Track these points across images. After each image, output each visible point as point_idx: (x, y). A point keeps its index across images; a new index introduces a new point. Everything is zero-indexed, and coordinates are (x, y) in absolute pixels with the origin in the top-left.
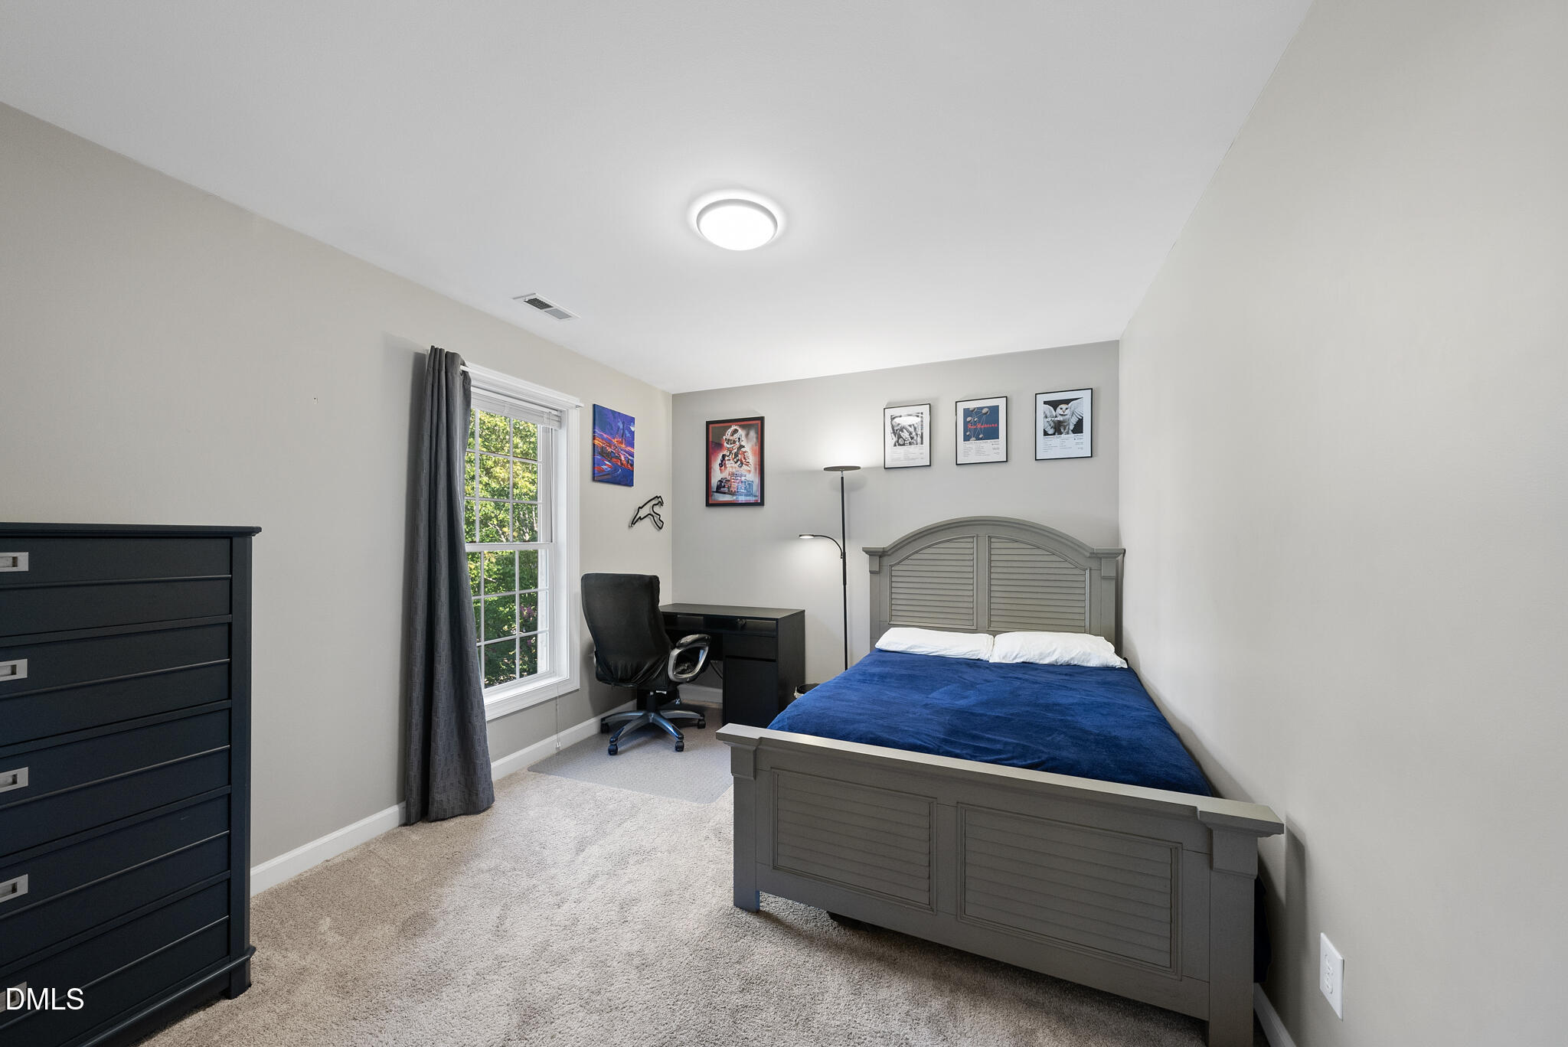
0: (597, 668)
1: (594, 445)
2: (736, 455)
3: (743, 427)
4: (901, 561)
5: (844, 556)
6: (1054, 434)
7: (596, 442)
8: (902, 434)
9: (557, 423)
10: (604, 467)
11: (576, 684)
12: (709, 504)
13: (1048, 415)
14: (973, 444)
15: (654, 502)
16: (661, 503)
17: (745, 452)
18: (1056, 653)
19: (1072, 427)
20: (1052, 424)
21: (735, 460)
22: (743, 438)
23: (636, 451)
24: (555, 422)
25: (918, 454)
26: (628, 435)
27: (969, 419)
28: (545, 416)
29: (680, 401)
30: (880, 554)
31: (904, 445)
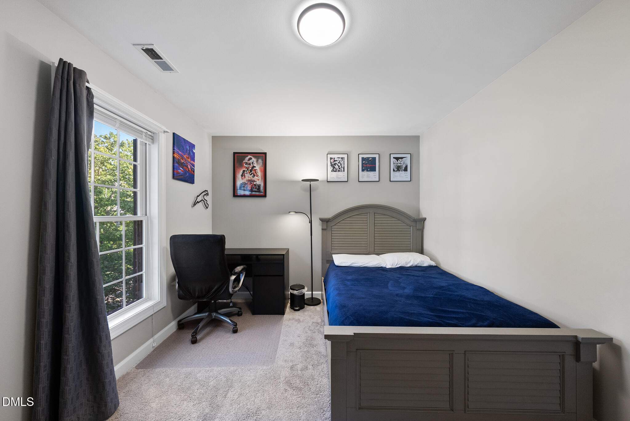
0: (179, 291)
1: (174, 157)
2: (251, 171)
3: (255, 157)
4: (336, 224)
5: (311, 222)
6: (397, 171)
7: (175, 155)
8: (335, 166)
9: (151, 140)
10: (180, 171)
11: (164, 304)
12: (235, 195)
13: (395, 163)
14: (366, 173)
15: (204, 194)
16: (207, 194)
17: (256, 170)
18: (411, 262)
19: (403, 169)
20: (396, 167)
21: (250, 173)
22: (255, 162)
23: (196, 164)
24: (149, 139)
25: (342, 175)
26: (192, 154)
27: (364, 162)
28: (144, 134)
29: (216, 140)
30: (327, 221)
31: (336, 171)
